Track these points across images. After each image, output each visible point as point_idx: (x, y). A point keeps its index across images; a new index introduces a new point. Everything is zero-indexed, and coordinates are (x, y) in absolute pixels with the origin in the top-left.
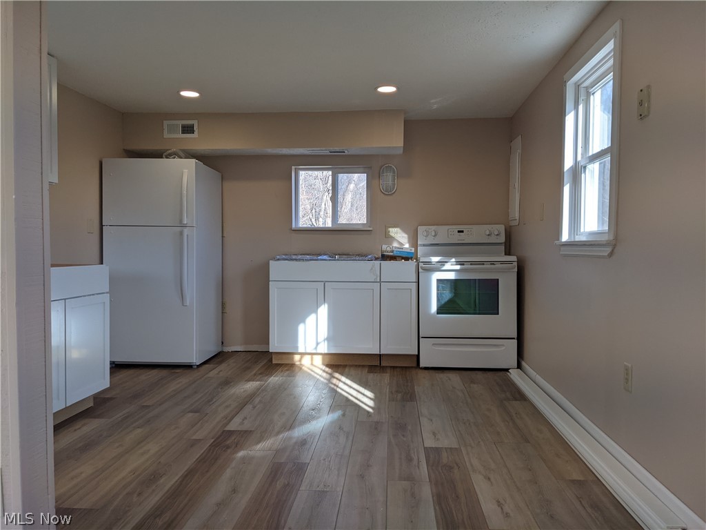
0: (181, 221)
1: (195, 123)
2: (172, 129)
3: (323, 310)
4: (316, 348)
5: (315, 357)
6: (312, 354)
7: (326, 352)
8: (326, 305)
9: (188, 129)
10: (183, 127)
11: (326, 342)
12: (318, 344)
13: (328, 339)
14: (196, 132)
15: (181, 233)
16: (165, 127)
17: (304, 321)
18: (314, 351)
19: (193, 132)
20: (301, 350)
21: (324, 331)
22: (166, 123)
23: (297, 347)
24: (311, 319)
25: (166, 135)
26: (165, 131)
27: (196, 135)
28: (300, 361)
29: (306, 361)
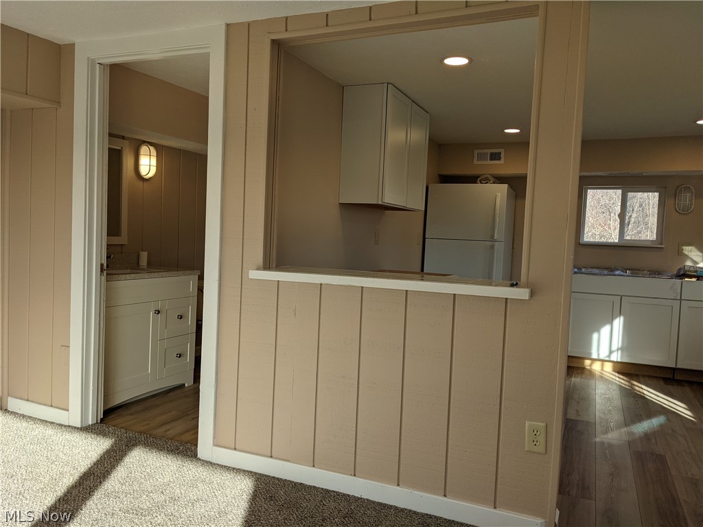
0: (493, 236)
1: (502, 151)
2: (481, 157)
3: (619, 323)
4: (609, 356)
5: (606, 363)
6: (603, 361)
7: (619, 360)
8: (622, 318)
9: (495, 157)
10: (491, 154)
11: (619, 352)
12: (611, 352)
13: (622, 349)
14: (502, 160)
15: (492, 247)
16: (476, 155)
17: (598, 331)
18: (607, 359)
19: (499, 159)
20: (594, 356)
21: (617, 342)
22: (476, 152)
23: (590, 354)
24: (605, 330)
25: (476, 162)
26: (475, 159)
27: (502, 161)
28: (591, 365)
29: (596, 367)
